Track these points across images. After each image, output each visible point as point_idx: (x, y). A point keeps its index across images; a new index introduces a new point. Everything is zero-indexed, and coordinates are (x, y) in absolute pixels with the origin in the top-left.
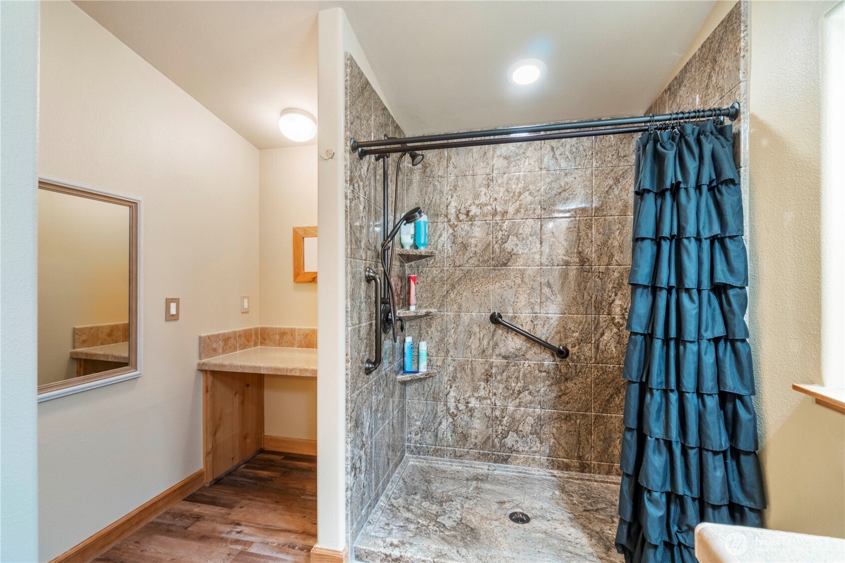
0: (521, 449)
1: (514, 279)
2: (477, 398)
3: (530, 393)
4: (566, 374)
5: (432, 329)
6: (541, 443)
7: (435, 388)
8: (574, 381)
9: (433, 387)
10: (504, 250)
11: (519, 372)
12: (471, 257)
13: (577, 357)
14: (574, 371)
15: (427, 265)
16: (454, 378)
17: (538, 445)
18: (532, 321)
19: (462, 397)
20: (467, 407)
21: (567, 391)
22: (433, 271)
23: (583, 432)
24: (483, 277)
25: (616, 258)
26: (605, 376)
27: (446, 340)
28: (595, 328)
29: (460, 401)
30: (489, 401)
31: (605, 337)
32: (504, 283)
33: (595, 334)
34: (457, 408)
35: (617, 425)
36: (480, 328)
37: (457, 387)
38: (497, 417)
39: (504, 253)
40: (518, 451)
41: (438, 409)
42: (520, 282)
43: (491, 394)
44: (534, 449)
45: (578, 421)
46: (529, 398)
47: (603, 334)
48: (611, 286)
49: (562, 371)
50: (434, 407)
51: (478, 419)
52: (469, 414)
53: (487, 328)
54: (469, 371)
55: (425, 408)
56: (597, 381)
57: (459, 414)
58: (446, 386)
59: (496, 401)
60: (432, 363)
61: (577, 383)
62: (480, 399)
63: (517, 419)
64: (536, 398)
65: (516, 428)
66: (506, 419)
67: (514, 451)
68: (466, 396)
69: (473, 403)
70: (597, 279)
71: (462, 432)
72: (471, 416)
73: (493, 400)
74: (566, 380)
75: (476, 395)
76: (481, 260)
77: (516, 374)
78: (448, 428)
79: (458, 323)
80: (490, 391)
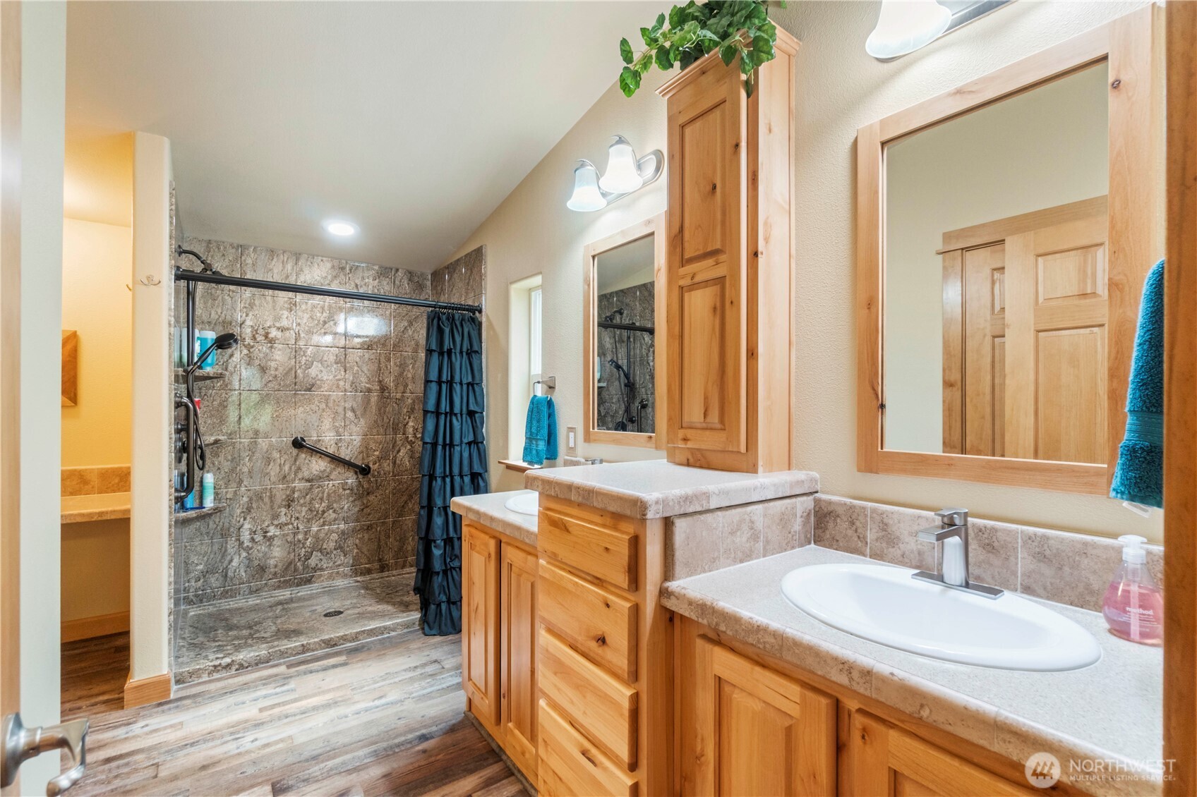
0: (325, 566)
1: (318, 404)
2: (277, 526)
3: (334, 512)
4: (368, 489)
5: (220, 458)
6: (345, 556)
7: (224, 524)
8: (375, 494)
9: (221, 523)
10: (308, 376)
11: (323, 493)
12: (270, 381)
13: (378, 473)
14: (375, 485)
15: (214, 387)
16: (249, 510)
17: (342, 558)
18: (336, 444)
19: (259, 527)
20: (265, 537)
21: (369, 504)
22: (222, 394)
23: (383, 537)
24: (284, 402)
25: (410, 387)
26: (401, 486)
27: (238, 469)
28: (393, 447)
29: (257, 533)
30: (290, 527)
31: (401, 454)
32: (308, 408)
33: (393, 452)
34: (253, 540)
35: (410, 525)
36: (280, 454)
37: (253, 518)
38: (299, 541)
39: (307, 378)
40: (322, 569)
41: (228, 546)
42: (325, 407)
43: (293, 519)
44: (339, 562)
45: (378, 529)
46: (334, 516)
47: (399, 451)
48: (405, 410)
49: (365, 486)
50: (222, 545)
51: (278, 546)
52: (268, 544)
53: (289, 453)
54: (267, 498)
55: (210, 548)
56: (394, 491)
57: (255, 546)
58: (238, 519)
59: (299, 525)
60: (220, 496)
61: (378, 495)
62: (281, 526)
63: (321, 538)
64: (340, 515)
65: (320, 547)
66: (309, 540)
67: (318, 569)
68: (263, 526)
69: (273, 531)
70: (394, 405)
71: (259, 565)
72: (270, 545)
73: (295, 524)
74: (368, 494)
75: (276, 522)
76: (282, 384)
77: (320, 495)
78: (242, 564)
79: (254, 450)
80: (292, 516)
